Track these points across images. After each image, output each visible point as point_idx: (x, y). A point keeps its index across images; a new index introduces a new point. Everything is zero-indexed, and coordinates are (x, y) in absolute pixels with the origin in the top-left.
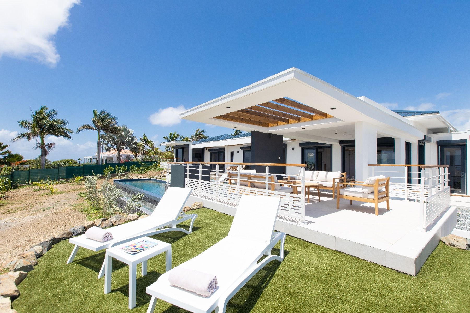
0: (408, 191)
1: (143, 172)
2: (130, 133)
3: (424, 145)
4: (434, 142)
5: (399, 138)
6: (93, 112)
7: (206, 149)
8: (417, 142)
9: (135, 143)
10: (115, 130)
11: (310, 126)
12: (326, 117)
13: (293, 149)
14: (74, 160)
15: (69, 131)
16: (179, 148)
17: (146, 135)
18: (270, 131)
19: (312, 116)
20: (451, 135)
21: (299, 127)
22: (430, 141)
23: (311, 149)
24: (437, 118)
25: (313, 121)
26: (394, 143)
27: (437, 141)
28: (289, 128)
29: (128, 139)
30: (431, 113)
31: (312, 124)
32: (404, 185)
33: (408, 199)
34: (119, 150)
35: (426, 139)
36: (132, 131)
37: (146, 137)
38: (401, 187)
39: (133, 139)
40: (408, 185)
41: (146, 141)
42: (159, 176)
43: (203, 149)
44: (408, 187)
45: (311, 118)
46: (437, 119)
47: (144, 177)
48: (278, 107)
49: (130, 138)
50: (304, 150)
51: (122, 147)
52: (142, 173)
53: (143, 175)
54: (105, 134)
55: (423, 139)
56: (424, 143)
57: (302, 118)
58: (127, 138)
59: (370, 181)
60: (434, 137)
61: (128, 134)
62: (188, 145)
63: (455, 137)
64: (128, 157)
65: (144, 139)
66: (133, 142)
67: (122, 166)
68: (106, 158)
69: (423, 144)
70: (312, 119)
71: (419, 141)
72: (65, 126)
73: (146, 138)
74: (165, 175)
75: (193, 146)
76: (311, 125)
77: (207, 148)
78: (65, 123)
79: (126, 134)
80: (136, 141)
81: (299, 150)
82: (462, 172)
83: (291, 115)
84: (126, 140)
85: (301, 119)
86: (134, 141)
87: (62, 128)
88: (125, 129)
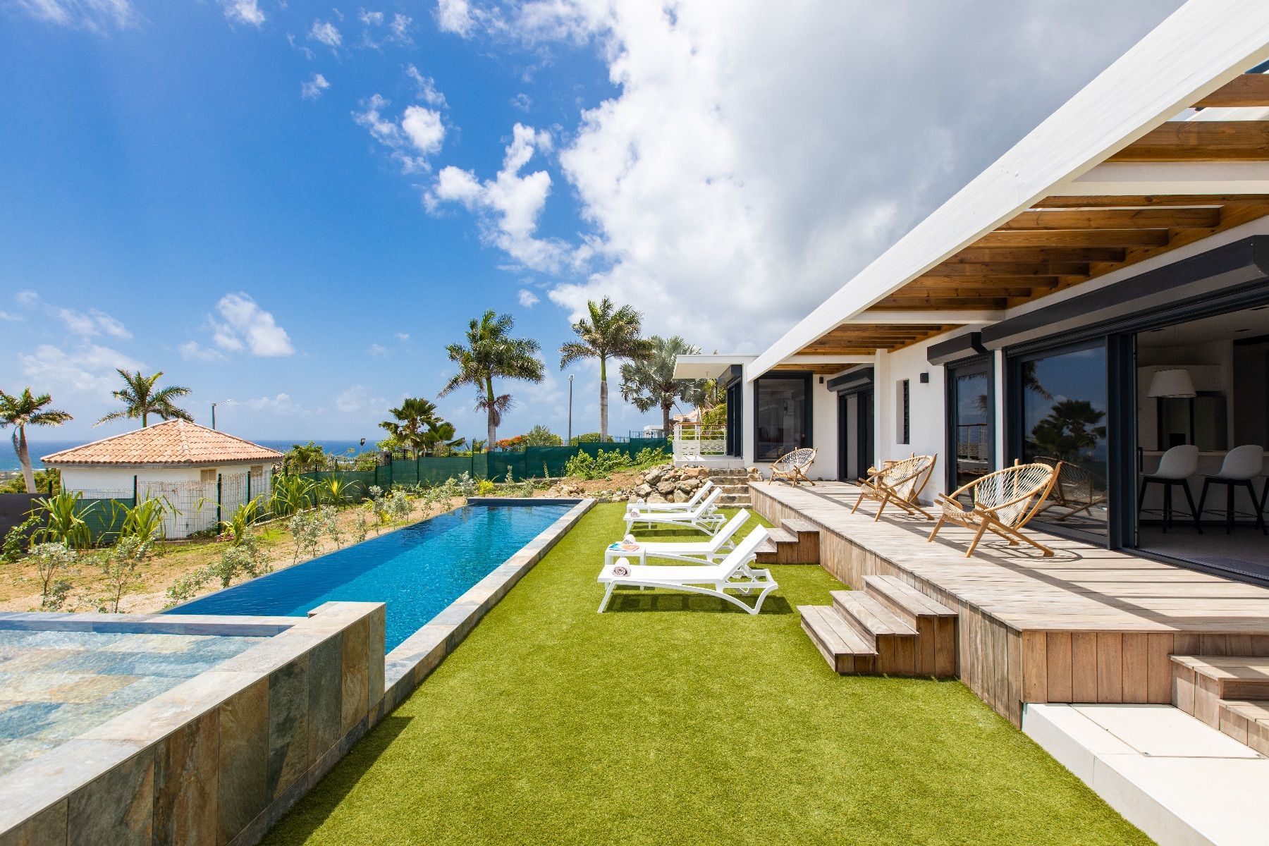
7: (822, 380)
42: (628, 491)
52: (592, 478)
74: (637, 488)
77: (823, 375)
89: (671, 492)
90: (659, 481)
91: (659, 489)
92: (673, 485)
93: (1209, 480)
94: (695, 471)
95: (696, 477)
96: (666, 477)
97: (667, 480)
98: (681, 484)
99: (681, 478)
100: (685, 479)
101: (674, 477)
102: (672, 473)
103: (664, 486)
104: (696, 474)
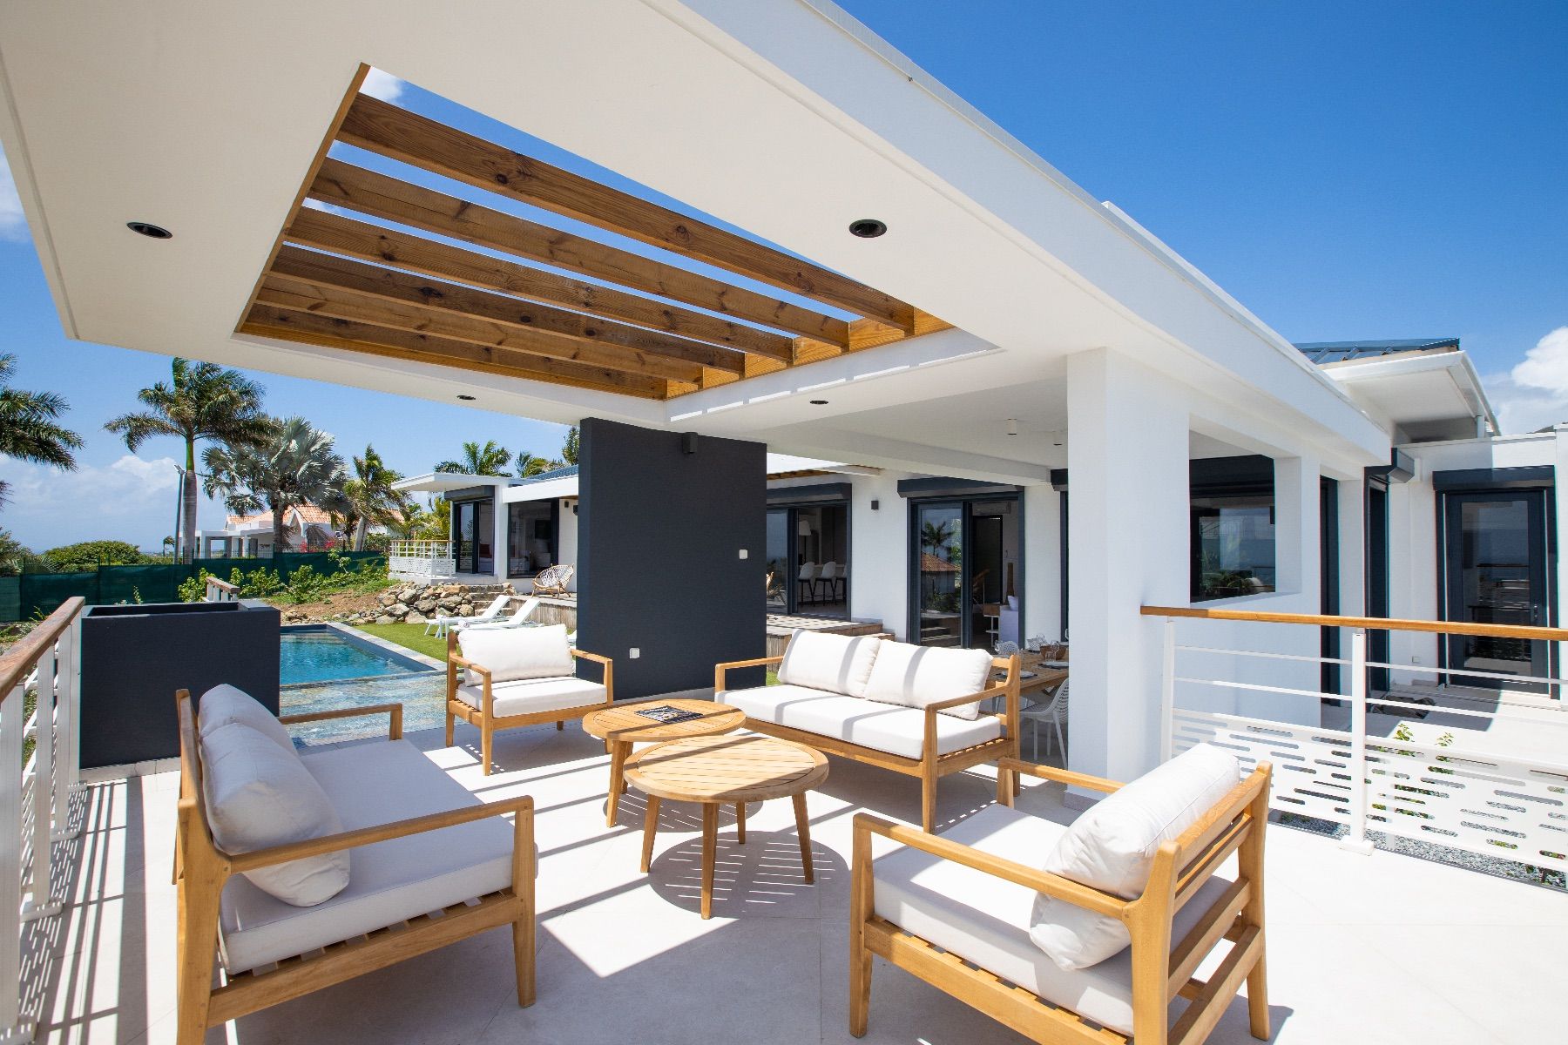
0: (1367, 781)
1: (305, 596)
2: (317, 446)
3: (1387, 488)
4: (1421, 479)
5: (1293, 460)
6: (171, 365)
7: (567, 505)
8: (1361, 476)
9: (338, 483)
10: (255, 432)
11: (837, 386)
12: (910, 331)
13: (875, 505)
14: (128, 542)
15: (66, 437)
16: (467, 501)
17: (376, 452)
18: (673, 419)
19: (843, 327)
20: (1491, 450)
21: (788, 393)
22: (1407, 474)
23: (940, 505)
24: (1448, 371)
25: (849, 359)
26: (1272, 481)
27: (1434, 473)
28: (746, 402)
29: (310, 467)
30: (1423, 349)
31: (850, 378)
32: (1349, 744)
33: (1368, 835)
34: (278, 507)
35: (1399, 465)
36: (327, 437)
37: (375, 458)
38: (1325, 752)
39: (328, 466)
40: (1368, 747)
41: (373, 471)
42: (368, 613)
43: (554, 502)
44: (1367, 759)
45: (839, 337)
46: (1450, 373)
47: (305, 617)
48: (567, 245)
49: (315, 464)
50: (920, 507)
51: (286, 497)
52: (304, 601)
53: (304, 609)
54: (225, 449)
55: (1389, 463)
56: (1387, 484)
57: (802, 342)
58: (306, 464)
59: (1096, 856)
60: (1421, 458)
61: (312, 449)
62: (492, 489)
63: (1506, 456)
64: (313, 532)
65: (369, 467)
66: (328, 478)
67: (257, 572)
68: (248, 536)
69: (1382, 487)
70: (845, 348)
71: (1371, 472)
72: (46, 419)
73: (376, 462)
74: (388, 608)
75: (507, 495)
76: (844, 380)
77: (568, 500)
78: (50, 404)
79: (305, 450)
80: (342, 474)
81: (897, 510)
82: (1537, 603)
83: (730, 325)
84: (302, 469)
85: (797, 347)
86: (334, 474)
87: (36, 426)
88: (299, 430)
89: (433, 610)
90: (416, 600)
91: (420, 608)
92: (434, 603)
93: (817, 580)
94: (456, 589)
95: (458, 594)
96: (425, 595)
97: (426, 598)
98: (443, 601)
99: (442, 596)
100: (446, 597)
101: (433, 595)
102: (430, 591)
103: (424, 605)
104: (457, 591)
